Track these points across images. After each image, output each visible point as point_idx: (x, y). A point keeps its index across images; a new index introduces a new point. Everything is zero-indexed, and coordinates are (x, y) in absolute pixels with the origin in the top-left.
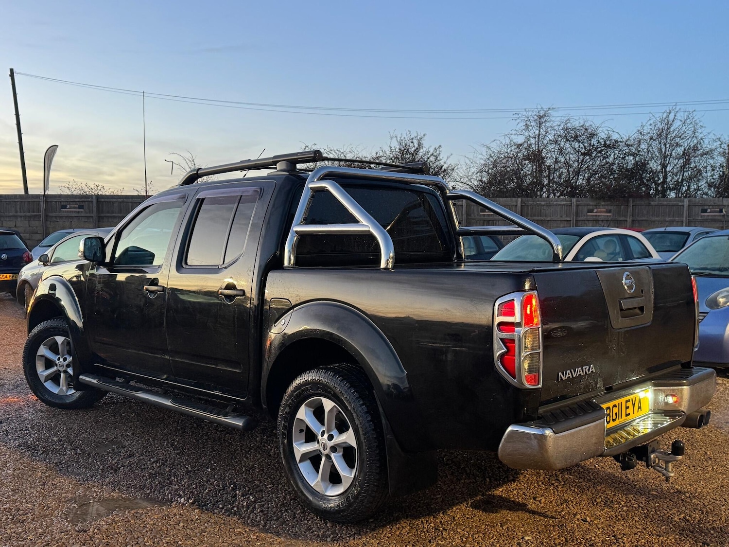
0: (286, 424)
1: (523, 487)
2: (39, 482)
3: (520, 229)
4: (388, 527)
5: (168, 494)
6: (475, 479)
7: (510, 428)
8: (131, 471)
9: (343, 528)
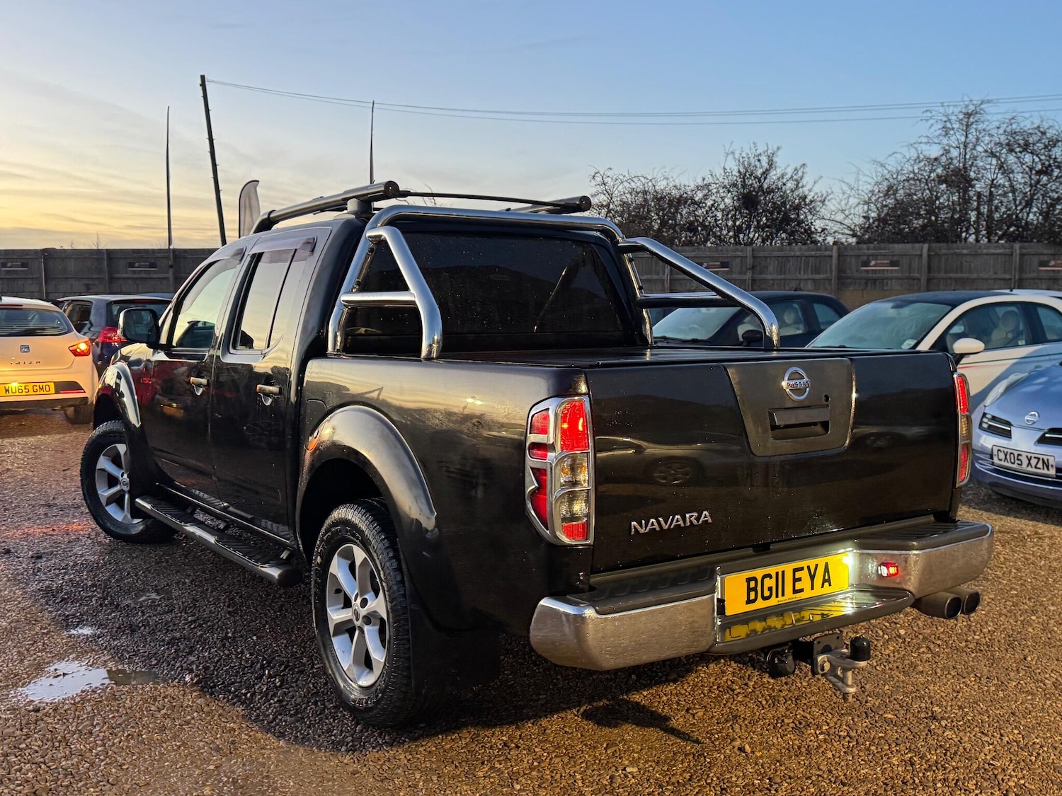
0: (319, 581)
3: (718, 297)
5: (178, 668)
7: (542, 603)
8: (153, 633)
9: (375, 733)
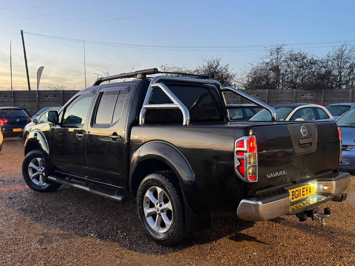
0: (140, 199)
1: (256, 230)
2: (27, 226)
4: (188, 248)
5: (86, 232)
6: (232, 225)
7: (242, 201)
8: (70, 221)
9: (167, 248)
